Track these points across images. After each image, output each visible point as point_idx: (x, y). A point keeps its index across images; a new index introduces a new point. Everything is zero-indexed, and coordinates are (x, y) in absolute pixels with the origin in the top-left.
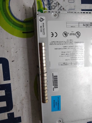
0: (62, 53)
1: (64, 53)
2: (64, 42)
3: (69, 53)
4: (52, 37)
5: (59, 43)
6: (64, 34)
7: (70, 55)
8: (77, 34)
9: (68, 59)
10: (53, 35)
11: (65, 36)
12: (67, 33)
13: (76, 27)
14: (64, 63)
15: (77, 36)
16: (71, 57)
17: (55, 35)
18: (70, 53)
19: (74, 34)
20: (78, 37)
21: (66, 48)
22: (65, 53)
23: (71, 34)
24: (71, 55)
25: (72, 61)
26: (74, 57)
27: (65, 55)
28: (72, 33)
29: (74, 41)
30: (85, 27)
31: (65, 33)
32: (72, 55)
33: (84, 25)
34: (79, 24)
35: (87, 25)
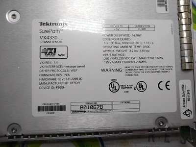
0: (147, 49)
1: (145, 49)
2: (145, 71)
3: (133, 48)
4: (169, 81)
5: (154, 70)
6: (144, 87)
7: (133, 45)
8: (117, 88)
9: (136, 37)
10: (166, 85)
11: (143, 84)
12: (139, 89)
13: (119, 103)
14: (144, 29)
15: (116, 84)
16: (128, 41)
17: (163, 86)
18: (131, 49)
19: (123, 87)
20: (114, 81)
21: (140, 60)
22: (141, 48)
23: (130, 87)
24: (130, 45)
25: (128, 33)
26: (124, 41)
27: (142, 46)
28: (127, 90)
29: (123, 73)
30: (98, 103)
31: (143, 89)
32: (127, 45)
33: (101, 106)
34: (112, 109)
35: (93, 107)
